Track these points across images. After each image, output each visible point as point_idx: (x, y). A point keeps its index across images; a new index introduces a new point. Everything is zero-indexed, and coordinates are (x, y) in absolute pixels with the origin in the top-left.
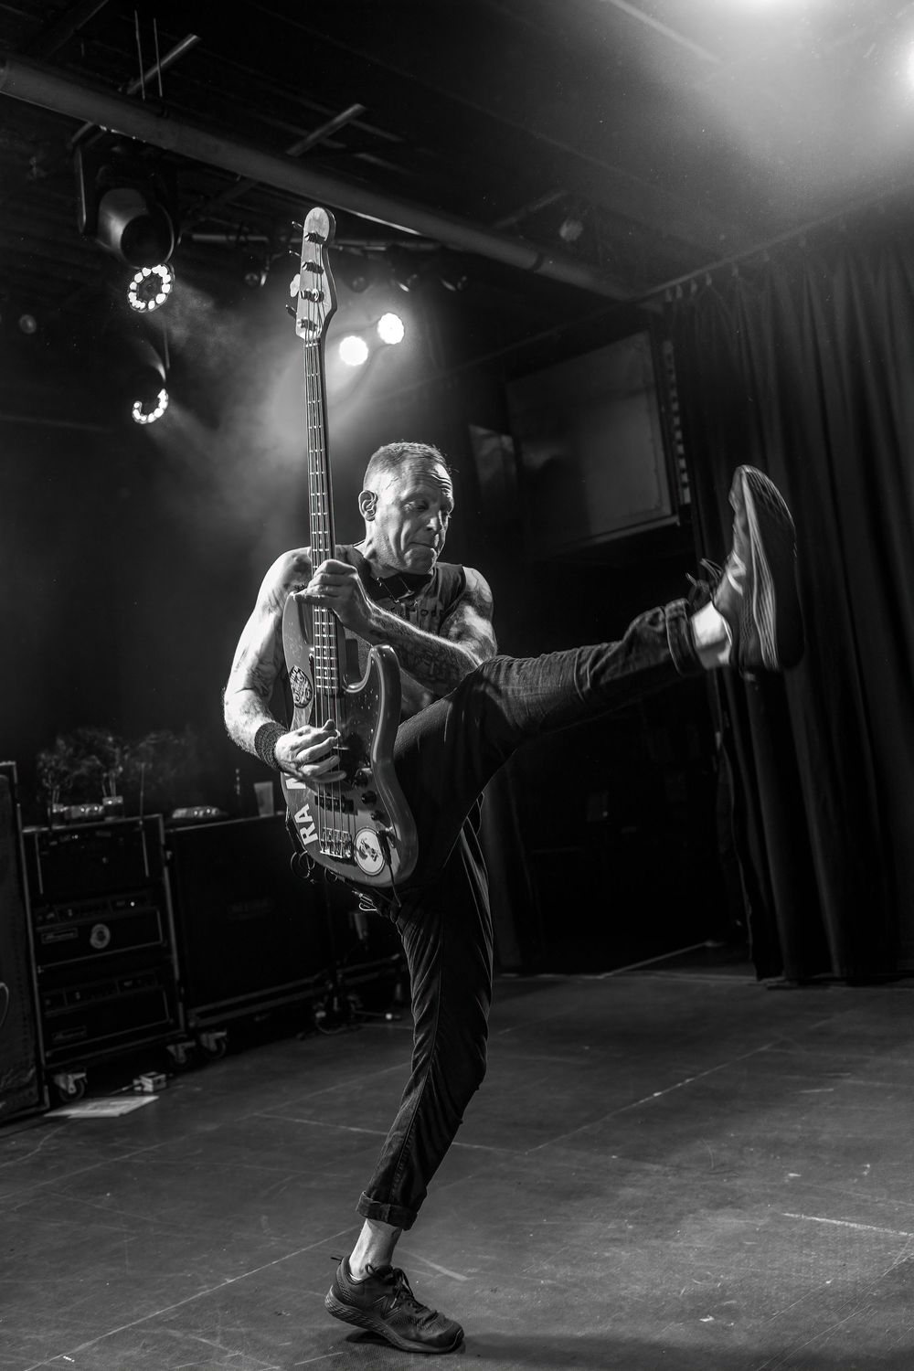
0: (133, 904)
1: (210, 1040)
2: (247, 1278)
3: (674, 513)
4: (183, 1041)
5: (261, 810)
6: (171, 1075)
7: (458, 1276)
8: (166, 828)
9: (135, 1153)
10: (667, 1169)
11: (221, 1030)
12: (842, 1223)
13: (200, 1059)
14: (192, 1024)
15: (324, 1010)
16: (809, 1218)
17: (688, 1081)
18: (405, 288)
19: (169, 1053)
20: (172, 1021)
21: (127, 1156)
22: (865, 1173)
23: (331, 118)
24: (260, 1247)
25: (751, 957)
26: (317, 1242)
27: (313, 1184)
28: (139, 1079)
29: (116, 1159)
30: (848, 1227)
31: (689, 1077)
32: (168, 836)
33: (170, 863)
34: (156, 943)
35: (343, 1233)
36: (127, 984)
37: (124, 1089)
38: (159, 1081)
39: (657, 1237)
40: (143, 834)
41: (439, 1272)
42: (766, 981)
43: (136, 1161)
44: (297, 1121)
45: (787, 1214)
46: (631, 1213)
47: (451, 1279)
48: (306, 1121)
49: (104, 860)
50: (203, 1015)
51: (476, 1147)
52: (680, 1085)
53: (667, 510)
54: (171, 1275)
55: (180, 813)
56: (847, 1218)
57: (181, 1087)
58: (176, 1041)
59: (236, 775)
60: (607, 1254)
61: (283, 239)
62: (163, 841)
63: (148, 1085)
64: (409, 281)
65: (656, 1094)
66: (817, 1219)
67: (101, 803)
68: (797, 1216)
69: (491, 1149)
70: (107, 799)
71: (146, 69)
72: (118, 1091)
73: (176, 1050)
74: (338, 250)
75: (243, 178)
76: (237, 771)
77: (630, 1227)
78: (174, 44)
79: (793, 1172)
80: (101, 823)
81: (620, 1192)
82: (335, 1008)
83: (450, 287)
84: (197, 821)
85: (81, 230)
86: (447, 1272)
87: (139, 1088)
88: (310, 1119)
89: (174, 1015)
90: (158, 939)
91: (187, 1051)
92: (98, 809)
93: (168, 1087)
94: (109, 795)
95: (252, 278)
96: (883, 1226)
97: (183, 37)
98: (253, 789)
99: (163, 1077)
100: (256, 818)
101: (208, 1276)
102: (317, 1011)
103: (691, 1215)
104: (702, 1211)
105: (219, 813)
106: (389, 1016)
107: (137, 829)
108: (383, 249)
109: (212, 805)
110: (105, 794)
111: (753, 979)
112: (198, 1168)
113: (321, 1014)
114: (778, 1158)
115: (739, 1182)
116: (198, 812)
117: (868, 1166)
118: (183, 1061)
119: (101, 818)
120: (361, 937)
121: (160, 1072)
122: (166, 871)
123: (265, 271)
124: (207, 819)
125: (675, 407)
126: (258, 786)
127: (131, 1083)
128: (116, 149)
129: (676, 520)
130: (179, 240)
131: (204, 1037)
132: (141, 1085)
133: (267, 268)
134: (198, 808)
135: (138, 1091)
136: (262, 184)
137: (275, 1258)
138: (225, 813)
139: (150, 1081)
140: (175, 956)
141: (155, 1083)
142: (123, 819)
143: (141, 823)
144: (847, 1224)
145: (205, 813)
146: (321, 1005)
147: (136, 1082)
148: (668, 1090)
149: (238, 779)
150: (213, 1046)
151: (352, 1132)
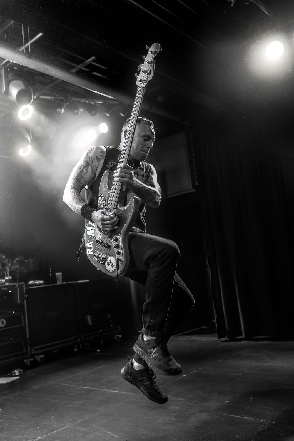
0: (14, 312)
1: (38, 358)
2: (45, 437)
3: (193, 188)
4: (30, 358)
5: (58, 282)
6: (25, 370)
7: (115, 436)
8: (26, 287)
9: (10, 396)
10: (186, 400)
11: (42, 355)
12: (242, 417)
13: (35, 364)
14: (32, 353)
15: (77, 348)
16: (232, 416)
17: (195, 371)
18: (108, 115)
19: (25, 362)
20: (26, 352)
21: (8, 397)
22: (251, 401)
23: (84, 61)
24: (51, 427)
25: (216, 331)
26: (70, 425)
27: (70, 406)
28: (14, 371)
29: (4, 398)
30: (244, 418)
31: (195, 370)
32: (26, 290)
33: (27, 299)
34: (21, 325)
35: (78, 422)
36: (11, 339)
37: (9, 374)
38: (21, 372)
39: (182, 422)
40: (18, 289)
41: (109, 434)
42: (221, 339)
43: (11, 398)
44: (66, 385)
45: (225, 415)
46: (174, 414)
47: (113, 437)
48: (69, 385)
49: (5, 297)
50: (36, 350)
51: (124, 393)
52: (192, 372)
53: (191, 187)
54: (20, 436)
55: (31, 282)
56: (244, 416)
57: (28, 373)
58: (27, 358)
59: (50, 270)
60: (166, 428)
61: (69, 98)
62: (24, 291)
63: (17, 372)
64: (109, 113)
65: (184, 376)
66: (235, 416)
67: (4, 279)
68: (228, 415)
69: (129, 394)
70: (7, 277)
71: (26, 43)
72: (7, 375)
73: (27, 361)
74: (87, 103)
75: (56, 79)
76: (50, 269)
77: (174, 419)
78: (35, 36)
79: (227, 401)
80: (4, 285)
81: (171, 408)
82: (81, 347)
83: (122, 115)
84: (36, 285)
85: (3, 93)
86: (112, 434)
87: (14, 374)
88: (70, 384)
89: (27, 349)
90: (22, 324)
91: (31, 362)
92: (3, 281)
93: (23, 373)
94: (7, 276)
95: (59, 111)
96: (255, 418)
97: (38, 34)
98: (55, 275)
99: (22, 370)
100: (56, 284)
101: (32, 437)
102: (74, 349)
103: (194, 415)
104: (197, 413)
105: (44, 283)
106: (98, 350)
107: (16, 287)
108: (101, 102)
109: (41, 280)
110: (6, 275)
111: (217, 338)
112: (32, 400)
113: (76, 350)
114: (223, 396)
115: (210, 404)
116: (37, 282)
117: (252, 399)
118: (29, 365)
119: (4, 283)
120: (90, 324)
121: (21, 369)
122: (25, 301)
123: (63, 108)
124: (40, 284)
125: (193, 155)
126: (57, 274)
127: (11, 372)
128: (15, 68)
129: (193, 190)
130: (35, 97)
131: (36, 357)
132: (15, 373)
133: (64, 107)
134: (37, 281)
135: (13, 375)
136: (63, 81)
137: (55, 430)
138: (45, 283)
139: (18, 371)
140: (27, 330)
141: (19, 372)
142: (12, 284)
143: (17, 285)
144: (244, 417)
145: (39, 283)
146: (76, 346)
147: (13, 372)
148: (188, 374)
149: (50, 271)
150: (39, 360)
151: (84, 388)
